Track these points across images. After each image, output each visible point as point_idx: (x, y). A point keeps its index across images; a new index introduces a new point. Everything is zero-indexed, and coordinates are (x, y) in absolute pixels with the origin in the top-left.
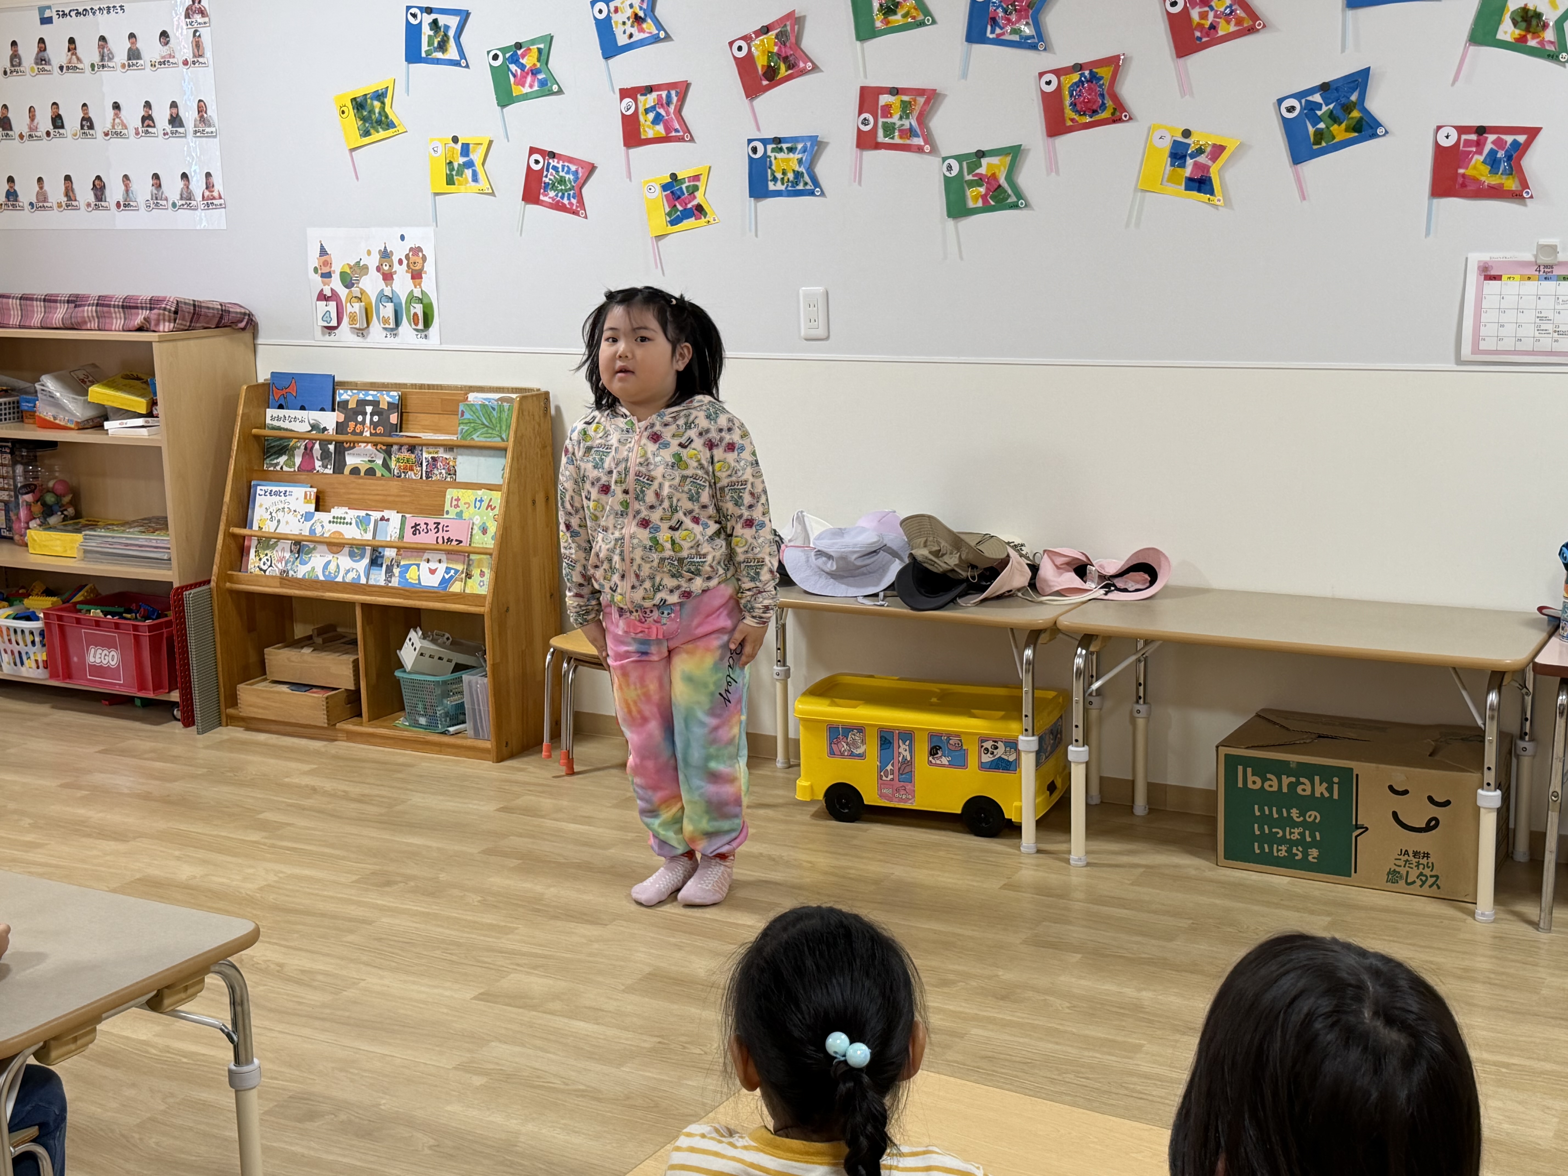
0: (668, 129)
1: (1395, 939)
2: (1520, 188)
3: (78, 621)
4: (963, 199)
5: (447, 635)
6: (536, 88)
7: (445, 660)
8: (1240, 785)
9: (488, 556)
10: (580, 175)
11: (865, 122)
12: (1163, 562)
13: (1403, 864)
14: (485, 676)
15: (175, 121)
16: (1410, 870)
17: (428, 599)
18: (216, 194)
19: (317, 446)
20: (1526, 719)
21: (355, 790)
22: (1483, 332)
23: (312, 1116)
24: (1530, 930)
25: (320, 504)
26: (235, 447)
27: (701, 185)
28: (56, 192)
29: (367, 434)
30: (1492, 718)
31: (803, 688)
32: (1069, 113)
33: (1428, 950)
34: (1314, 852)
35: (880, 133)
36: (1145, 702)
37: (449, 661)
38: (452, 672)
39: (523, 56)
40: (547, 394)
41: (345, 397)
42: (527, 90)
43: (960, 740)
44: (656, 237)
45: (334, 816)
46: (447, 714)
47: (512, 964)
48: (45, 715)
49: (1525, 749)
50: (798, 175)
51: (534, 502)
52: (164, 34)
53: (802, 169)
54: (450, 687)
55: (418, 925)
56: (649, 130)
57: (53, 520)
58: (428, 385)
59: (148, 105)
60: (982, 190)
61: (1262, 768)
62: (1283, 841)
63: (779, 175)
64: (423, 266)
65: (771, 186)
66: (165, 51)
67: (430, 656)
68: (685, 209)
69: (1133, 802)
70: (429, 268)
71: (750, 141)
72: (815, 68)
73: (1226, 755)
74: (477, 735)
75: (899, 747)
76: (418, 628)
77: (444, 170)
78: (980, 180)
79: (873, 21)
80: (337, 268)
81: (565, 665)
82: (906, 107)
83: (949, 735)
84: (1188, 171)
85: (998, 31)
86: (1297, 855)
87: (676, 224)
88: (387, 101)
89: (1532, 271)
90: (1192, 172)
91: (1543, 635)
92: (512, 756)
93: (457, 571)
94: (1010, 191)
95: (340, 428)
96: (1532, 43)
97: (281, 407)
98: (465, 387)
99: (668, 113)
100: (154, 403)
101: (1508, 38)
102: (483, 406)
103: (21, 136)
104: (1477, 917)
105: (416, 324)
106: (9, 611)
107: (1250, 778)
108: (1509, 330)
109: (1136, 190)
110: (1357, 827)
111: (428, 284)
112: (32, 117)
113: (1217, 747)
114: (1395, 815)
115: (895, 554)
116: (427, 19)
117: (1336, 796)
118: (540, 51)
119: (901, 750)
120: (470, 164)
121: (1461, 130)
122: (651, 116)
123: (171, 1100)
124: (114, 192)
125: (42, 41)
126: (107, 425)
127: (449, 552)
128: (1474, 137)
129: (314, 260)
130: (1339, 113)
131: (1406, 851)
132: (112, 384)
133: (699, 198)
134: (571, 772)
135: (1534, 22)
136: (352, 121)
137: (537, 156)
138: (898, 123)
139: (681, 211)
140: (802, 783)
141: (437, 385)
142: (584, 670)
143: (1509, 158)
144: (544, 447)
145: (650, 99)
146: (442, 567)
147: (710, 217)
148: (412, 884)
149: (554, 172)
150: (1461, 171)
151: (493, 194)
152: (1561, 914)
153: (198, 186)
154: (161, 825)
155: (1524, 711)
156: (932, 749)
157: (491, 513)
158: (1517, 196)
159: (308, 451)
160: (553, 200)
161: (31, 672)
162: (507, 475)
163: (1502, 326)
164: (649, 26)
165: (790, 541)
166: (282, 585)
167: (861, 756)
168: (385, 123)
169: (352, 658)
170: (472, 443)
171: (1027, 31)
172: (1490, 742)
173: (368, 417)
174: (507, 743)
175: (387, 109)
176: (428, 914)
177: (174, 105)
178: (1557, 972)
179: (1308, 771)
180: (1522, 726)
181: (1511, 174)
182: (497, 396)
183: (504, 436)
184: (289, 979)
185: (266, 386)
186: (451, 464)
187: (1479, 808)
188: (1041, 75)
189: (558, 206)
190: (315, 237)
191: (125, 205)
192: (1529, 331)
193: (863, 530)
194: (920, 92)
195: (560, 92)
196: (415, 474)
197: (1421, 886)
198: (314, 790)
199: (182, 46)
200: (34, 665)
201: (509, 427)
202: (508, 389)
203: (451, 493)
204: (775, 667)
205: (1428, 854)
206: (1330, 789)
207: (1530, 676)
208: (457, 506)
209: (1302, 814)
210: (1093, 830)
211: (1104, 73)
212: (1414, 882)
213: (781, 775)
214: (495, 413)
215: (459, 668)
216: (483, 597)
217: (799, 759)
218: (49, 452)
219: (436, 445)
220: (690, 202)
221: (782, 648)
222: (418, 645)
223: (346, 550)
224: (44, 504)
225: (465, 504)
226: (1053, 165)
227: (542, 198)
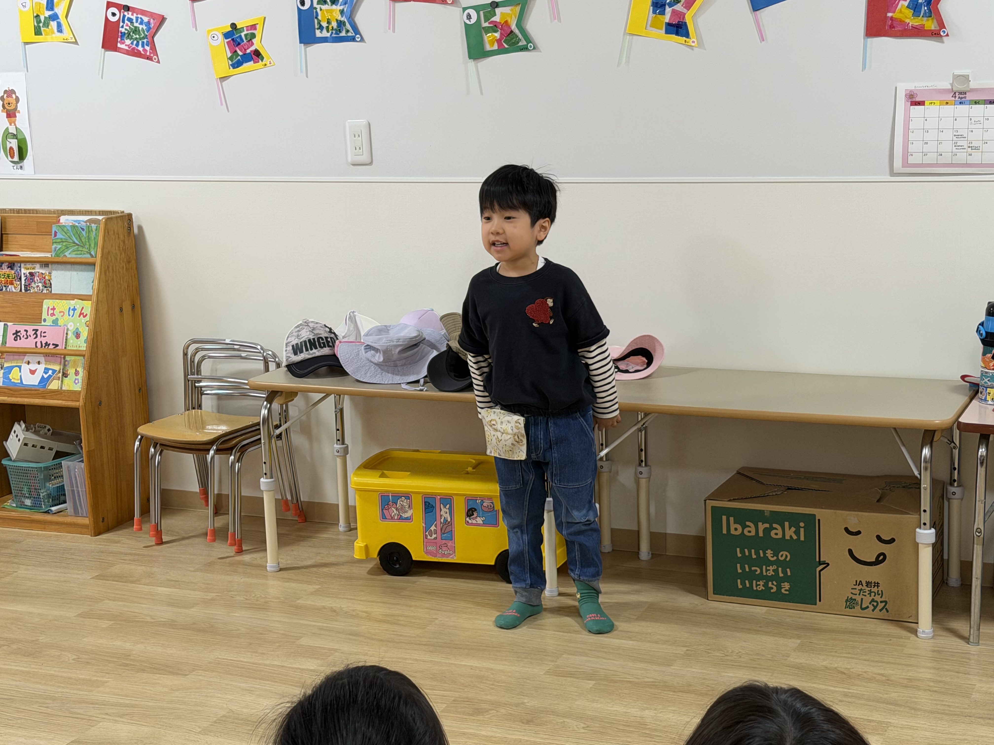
1: (853, 656)
2: (938, 28)
4: (481, 43)
5: (48, 427)
7: (47, 448)
8: (725, 532)
9: (82, 358)
10: (152, 25)
12: (658, 347)
13: (858, 592)
14: (82, 461)
16: (863, 597)
17: (29, 396)
20: (955, 469)
22: (911, 148)
24: (961, 643)
27: (258, 33)
30: (926, 469)
31: (360, 462)
33: (880, 664)
34: (786, 586)
36: (646, 465)
37: (51, 449)
38: (53, 460)
40: (130, 215)
43: (492, 503)
44: (220, 78)
46: (49, 496)
47: (101, 714)
49: (954, 494)
50: (341, 24)
51: (121, 309)
53: (344, 19)
54: (51, 472)
55: (18, 683)
58: (25, 210)
60: (497, 35)
61: (742, 517)
62: (761, 577)
63: (324, 24)
64: (17, 106)
65: (318, 34)
67: (33, 446)
68: (245, 54)
69: (639, 549)
70: (22, 107)
73: (713, 508)
74: (76, 514)
75: (441, 510)
76: (22, 422)
77: (32, 22)
78: (495, 27)
81: (152, 450)
83: (483, 499)
84: (667, 18)
86: (772, 588)
87: (237, 67)
89: (949, 97)
90: (670, 19)
91: (965, 399)
92: (108, 529)
93: (54, 371)
94: (520, 36)
98: (58, 210)
102: (73, 227)
104: (919, 634)
105: (12, 157)
107: (733, 526)
108: (932, 147)
109: (625, 33)
110: (820, 563)
111: (22, 120)
113: (705, 501)
114: (850, 552)
115: (433, 346)
117: (802, 538)
119: (442, 513)
120: (54, 17)
127: (46, 355)
131: (860, 581)
133: (257, 44)
134: (160, 542)
137: (113, 10)
139: (241, 56)
140: (359, 544)
141: (33, 210)
144: (129, 262)
146: (40, 369)
147: (266, 61)
148: (14, 646)
149: (129, 24)
150: (889, 15)
151: (76, 43)
152: (988, 629)
155: (953, 462)
156: (469, 511)
157: (84, 320)
158: (935, 35)
160: (129, 48)
162: (96, 287)
163: (926, 143)
165: (344, 337)
167: (409, 519)
170: (65, 260)
172: (925, 489)
174: (103, 519)
176: (29, 673)
178: (984, 679)
179: (779, 518)
180: (952, 474)
181: (931, 16)
182: (86, 218)
183: (93, 253)
186: (47, 278)
187: (918, 544)
189: (134, 53)
192: (947, 147)
193: (405, 326)
196: (15, 288)
197: (873, 610)
201: (96, 244)
202: (96, 212)
203: (47, 304)
204: (335, 446)
205: (878, 583)
206: (797, 533)
207: (956, 433)
208: (53, 314)
209: (776, 554)
212: (868, 607)
213: (342, 537)
214: (84, 233)
215: (59, 455)
216: (78, 393)
217: (356, 523)
219: (33, 262)
220: (248, 49)
221: (341, 429)
222: (22, 436)
225: (60, 312)
226: (555, 14)
227: (119, 45)
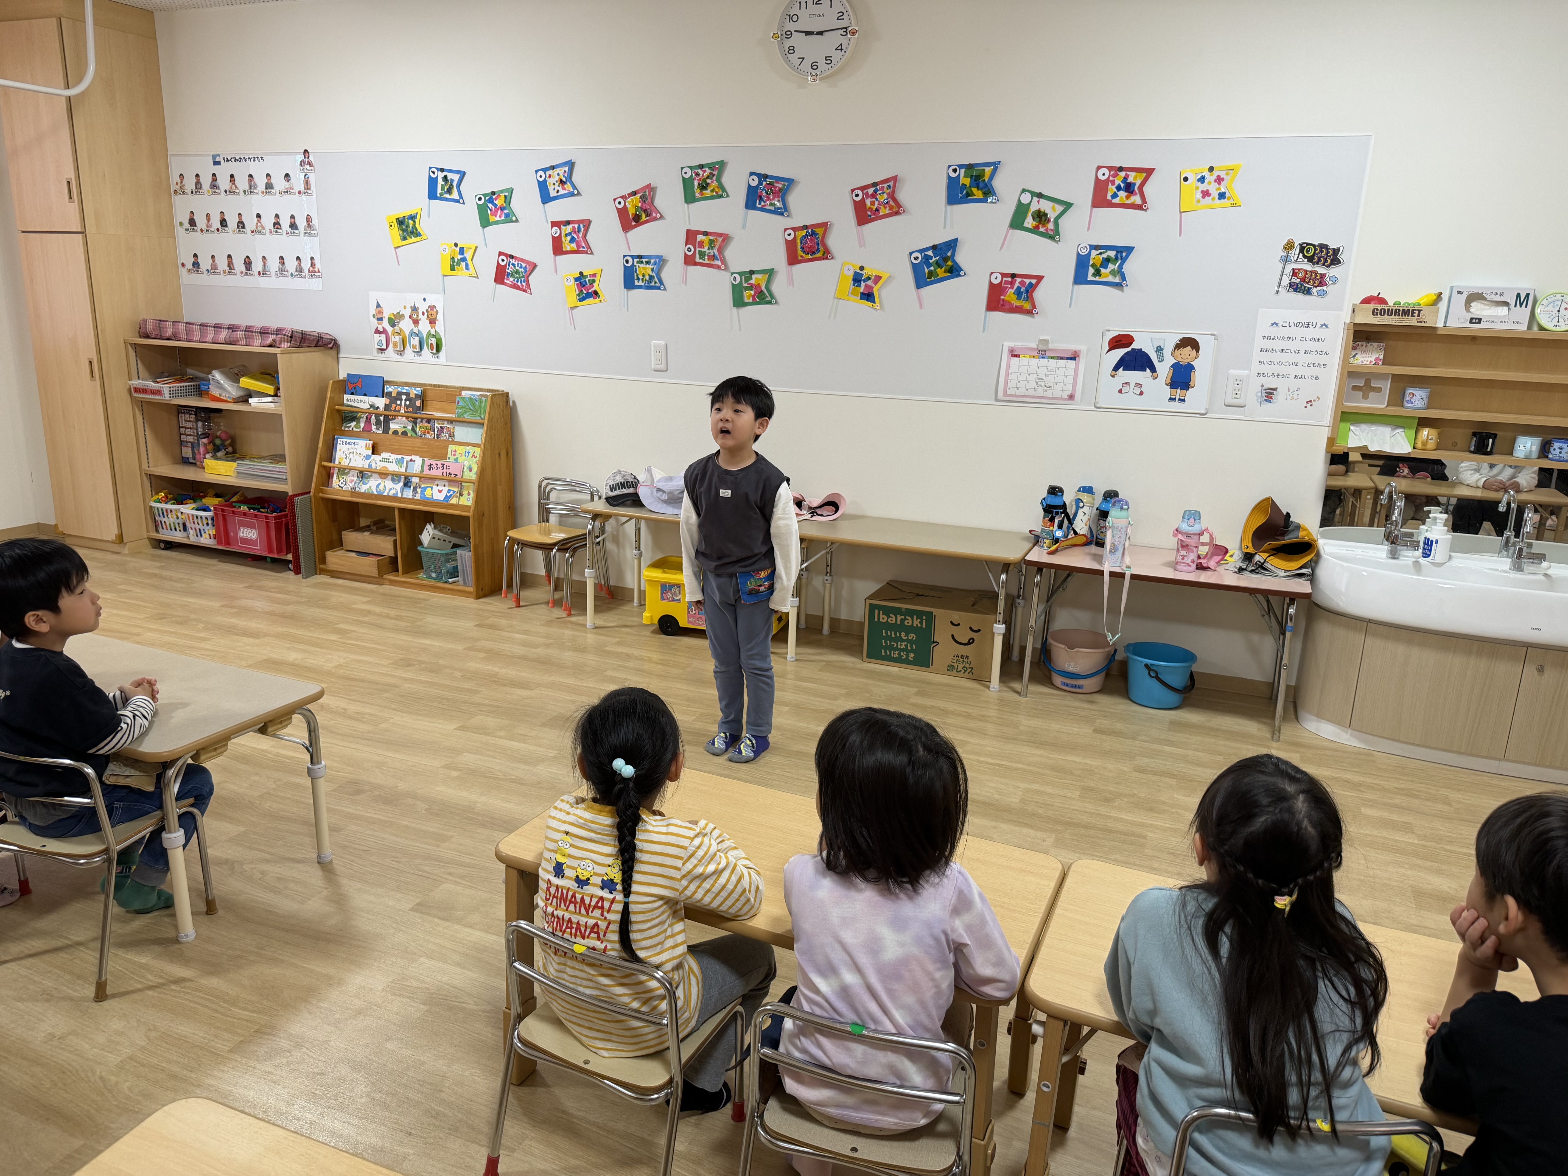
0: (578, 246)
2: (1032, 309)
3: (233, 512)
4: (742, 297)
5: (448, 527)
6: (503, 218)
7: (447, 541)
8: (876, 620)
9: (472, 484)
10: (528, 269)
11: (689, 250)
12: (842, 501)
13: (955, 661)
14: (470, 551)
15: (293, 226)
16: (959, 664)
17: (437, 507)
18: (316, 270)
19: (373, 417)
20: (1020, 588)
21: (393, 613)
22: (1009, 385)
23: (359, 792)
24: (1016, 696)
25: (375, 450)
26: (325, 416)
27: (597, 279)
28: (222, 264)
29: (402, 411)
30: (1003, 587)
31: (649, 563)
32: (800, 253)
33: (965, 706)
34: (912, 655)
35: (697, 256)
36: (830, 575)
37: (450, 542)
38: (451, 549)
39: (496, 199)
40: (507, 394)
41: (390, 390)
42: (498, 218)
44: (571, 307)
45: (380, 627)
46: (448, 572)
47: (478, 710)
48: (214, 565)
49: (1019, 604)
50: (651, 277)
51: (499, 455)
52: (287, 175)
53: (653, 274)
54: (450, 557)
55: (425, 688)
56: (568, 246)
57: (219, 454)
58: (440, 385)
59: (277, 216)
60: (752, 292)
61: (887, 611)
62: (896, 649)
63: (641, 277)
65: (636, 283)
66: (287, 185)
67: (438, 539)
68: (588, 293)
69: (822, 627)
70: (440, 317)
71: (625, 256)
72: (662, 217)
73: (870, 604)
74: (465, 584)
76: (432, 523)
77: (449, 262)
78: (752, 287)
79: (694, 193)
80: (386, 315)
81: (516, 547)
82: (712, 243)
84: (862, 289)
85: (763, 203)
86: (903, 656)
87: (583, 301)
88: (417, 221)
89: (1035, 353)
90: (864, 290)
91: (1030, 545)
92: (485, 596)
93: (454, 492)
94: (767, 295)
95: (387, 407)
96: (1042, 229)
97: (352, 394)
98: (460, 387)
99: (578, 237)
100: (278, 389)
101: (1030, 226)
102: (471, 398)
103: (202, 230)
104: (991, 689)
106: (193, 506)
107: (881, 616)
108: (1022, 384)
109: (834, 298)
110: (934, 642)
111: (439, 327)
112: (208, 220)
113: (866, 599)
114: (953, 636)
116: (441, 175)
117: (924, 626)
118: (505, 196)
120: (464, 259)
121: (1004, 275)
122: (569, 238)
123: (278, 783)
124: (257, 266)
125: (214, 175)
126: (250, 400)
127: (449, 481)
128: (1009, 279)
129: (373, 310)
130: (941, 262)
131: (957, 655)
132: (253, 377)
133: (596, 287)
134: (519, 606)
135: (1043, 218)
136: (396, 232)
137: (503, 257)
138: (708, 252)
139: (585, 294)
140: (646, 614)
141: (444, 386)
142: (528, 550)
143: (1027, 291)
144: (506, 424)
145: (569, 228)
146: (445, 489)
147: (602, 298)
148: (422, 665)
149: (513, 267)
150: (1002, 297)
151: (477, 277)
152: (1032, 688)
153: (306, 265)
154: (280, 629)
155: (1020, 584)
157: (475, 460)
158: (1029, 312)
159: (368, 420)
160: (512, 283)
161: (206, 540)
162: (484, 439)
163: (1019, 382)
164: (568, 186)
165: (643, 482)
166: (352, 496)
168: (415, 233)
169: (392, 538)
170: (464, 420)
171: (778, 205)
172: (1001, 600)
173: (403, 402)
174: (482, 589)
175: (417, 225)
176: (431, 682)
177: (292, 217)
178: (1028, 718)
179: (910, 613)
180: (1019, 592)
181: (1028, 300)
182: (479, 393)
183: (482, 417)
184: (349, 717)
185: (344, 381)
186: (451, 431)
187: (994, 633)
188: (785, 230)
189: (515, 286)
190: (374, 296)
191: (263, 273)
192: (1032, 385)
194: (720, 235)
195: (517, 221)
196: (431, 436)
197: (964, 673)
198: (369, 612)
199: (298, 182)
200: (208, 537)
201: (485, 411)
202: (485, 389)
203: (451, 448)
204: (634, 551)
205: (968, 656)
206: (921, 623)
207: (1023, 566)
208: (455, 455)
209: (907, 635)
210: (799, 642)
211: (819, 231)
212: (961, 671)
213: (636, 609)
214: (477, 403)
215: (455, 546)
216: (470, 507)
217: (645, 601)
218: (217, 415)
219: (443, 420)
220: (590, 289)
221: (638, 541)
222: (431, 532)
223: (390, 477)
224: (214, 445)
225: (459, 454)
226: (791, 281)
227: (505, 281)
